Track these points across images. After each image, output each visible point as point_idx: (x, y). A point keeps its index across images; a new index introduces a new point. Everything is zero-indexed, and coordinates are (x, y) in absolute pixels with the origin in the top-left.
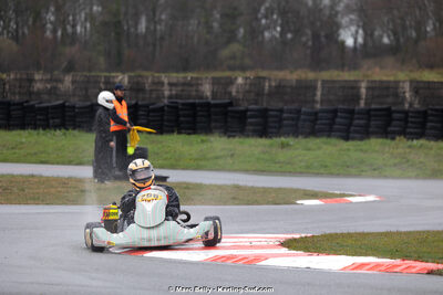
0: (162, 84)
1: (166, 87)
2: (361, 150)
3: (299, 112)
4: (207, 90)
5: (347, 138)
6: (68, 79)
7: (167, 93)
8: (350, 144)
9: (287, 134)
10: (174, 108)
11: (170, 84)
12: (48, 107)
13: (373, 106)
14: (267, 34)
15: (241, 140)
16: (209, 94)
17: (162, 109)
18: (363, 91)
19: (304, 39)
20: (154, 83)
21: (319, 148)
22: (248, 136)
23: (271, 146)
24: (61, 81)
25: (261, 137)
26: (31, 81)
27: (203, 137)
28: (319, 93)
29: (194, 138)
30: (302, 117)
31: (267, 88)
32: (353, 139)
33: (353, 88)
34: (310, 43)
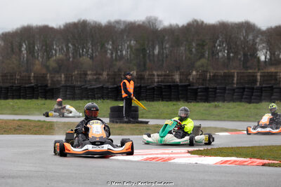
0: (154, 75)
1: (156, 77)
2: (257, 108)
3: (225, 89)
4: (177, 78)
5: (250, 103)
6: (105, 73)
7: (156, 80)
8: (252, 106)
9: (218, 101)
10: (159, 88)
11: (158, 75)
12: (94, 89)
13: (264, 86)
14: (220, 54)
15: (195, 104)
16: (178, 80)
17: (153, 88)
18: (259, 77)
19: (239, 57)
20: (149, 75)
21: (235, 107)
22: (198, 102)
23: (210, 107)
24: (101, 74)
25: (205, 102)
26: (86, 74)
27: (175, 103)
28: (235, 79)
29: (170, 103)
30: (227, 92)
31: (208, 76)
32: (253, 103)
33: (253, 76)
34: (242, 59)
